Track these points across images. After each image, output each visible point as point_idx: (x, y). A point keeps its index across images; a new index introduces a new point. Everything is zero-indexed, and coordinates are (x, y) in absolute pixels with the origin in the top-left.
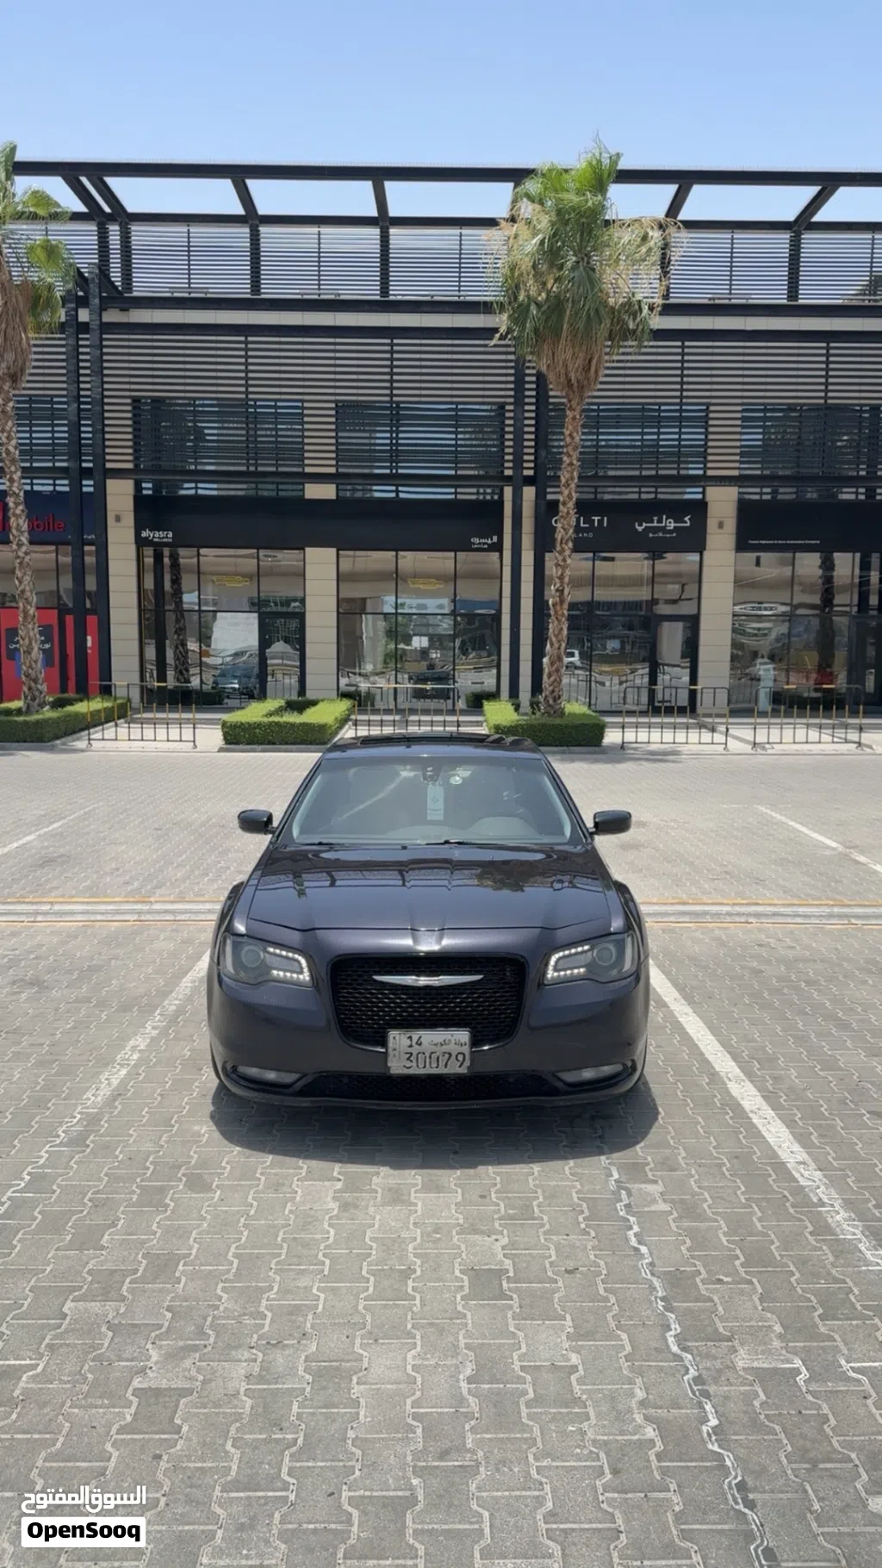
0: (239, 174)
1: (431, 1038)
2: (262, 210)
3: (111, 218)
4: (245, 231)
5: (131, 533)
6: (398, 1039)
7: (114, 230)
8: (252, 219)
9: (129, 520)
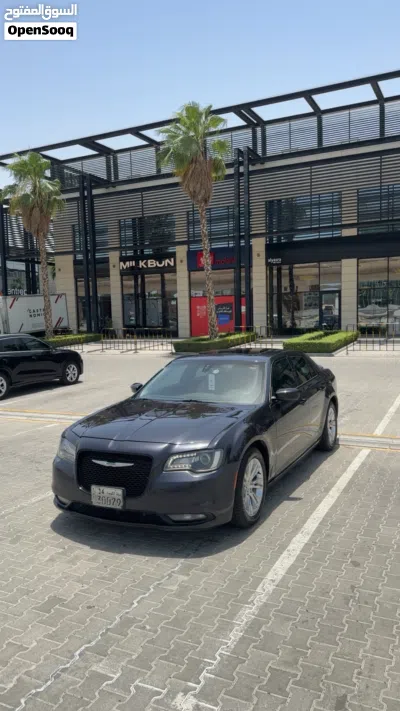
0: (308, 95)
1: (108, 490)
2: (322, 107)
3: (257, 125)
4: (315, 119)
5: (264, 261)
6: (95, 489)
7: (259, 130)
8: (318, 113)
9: (263, 255)
